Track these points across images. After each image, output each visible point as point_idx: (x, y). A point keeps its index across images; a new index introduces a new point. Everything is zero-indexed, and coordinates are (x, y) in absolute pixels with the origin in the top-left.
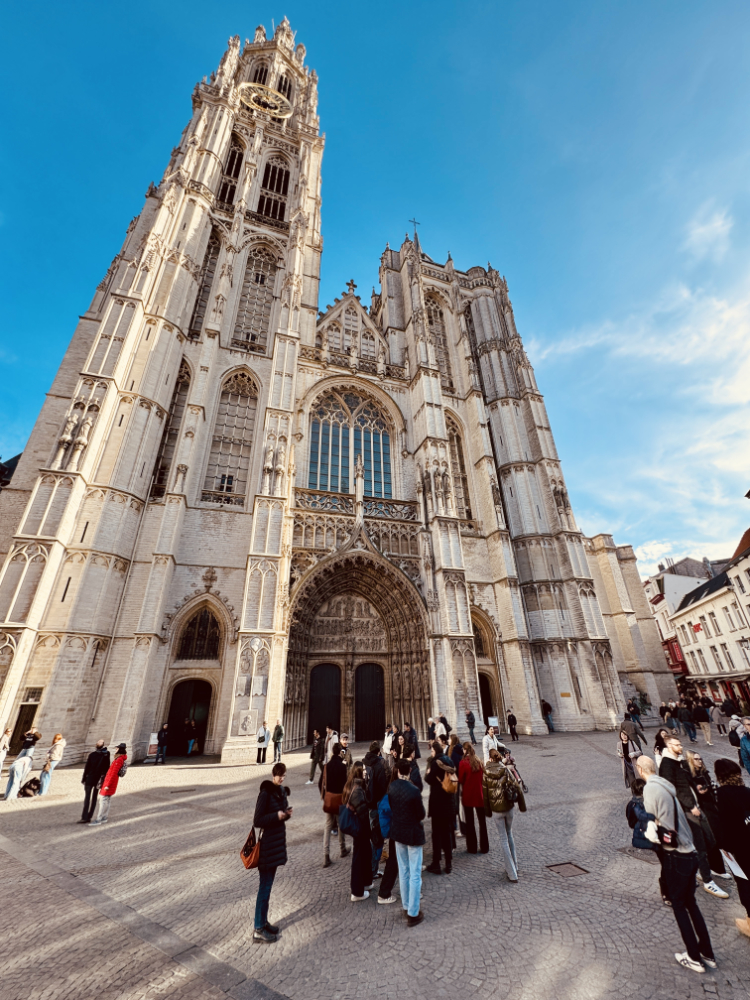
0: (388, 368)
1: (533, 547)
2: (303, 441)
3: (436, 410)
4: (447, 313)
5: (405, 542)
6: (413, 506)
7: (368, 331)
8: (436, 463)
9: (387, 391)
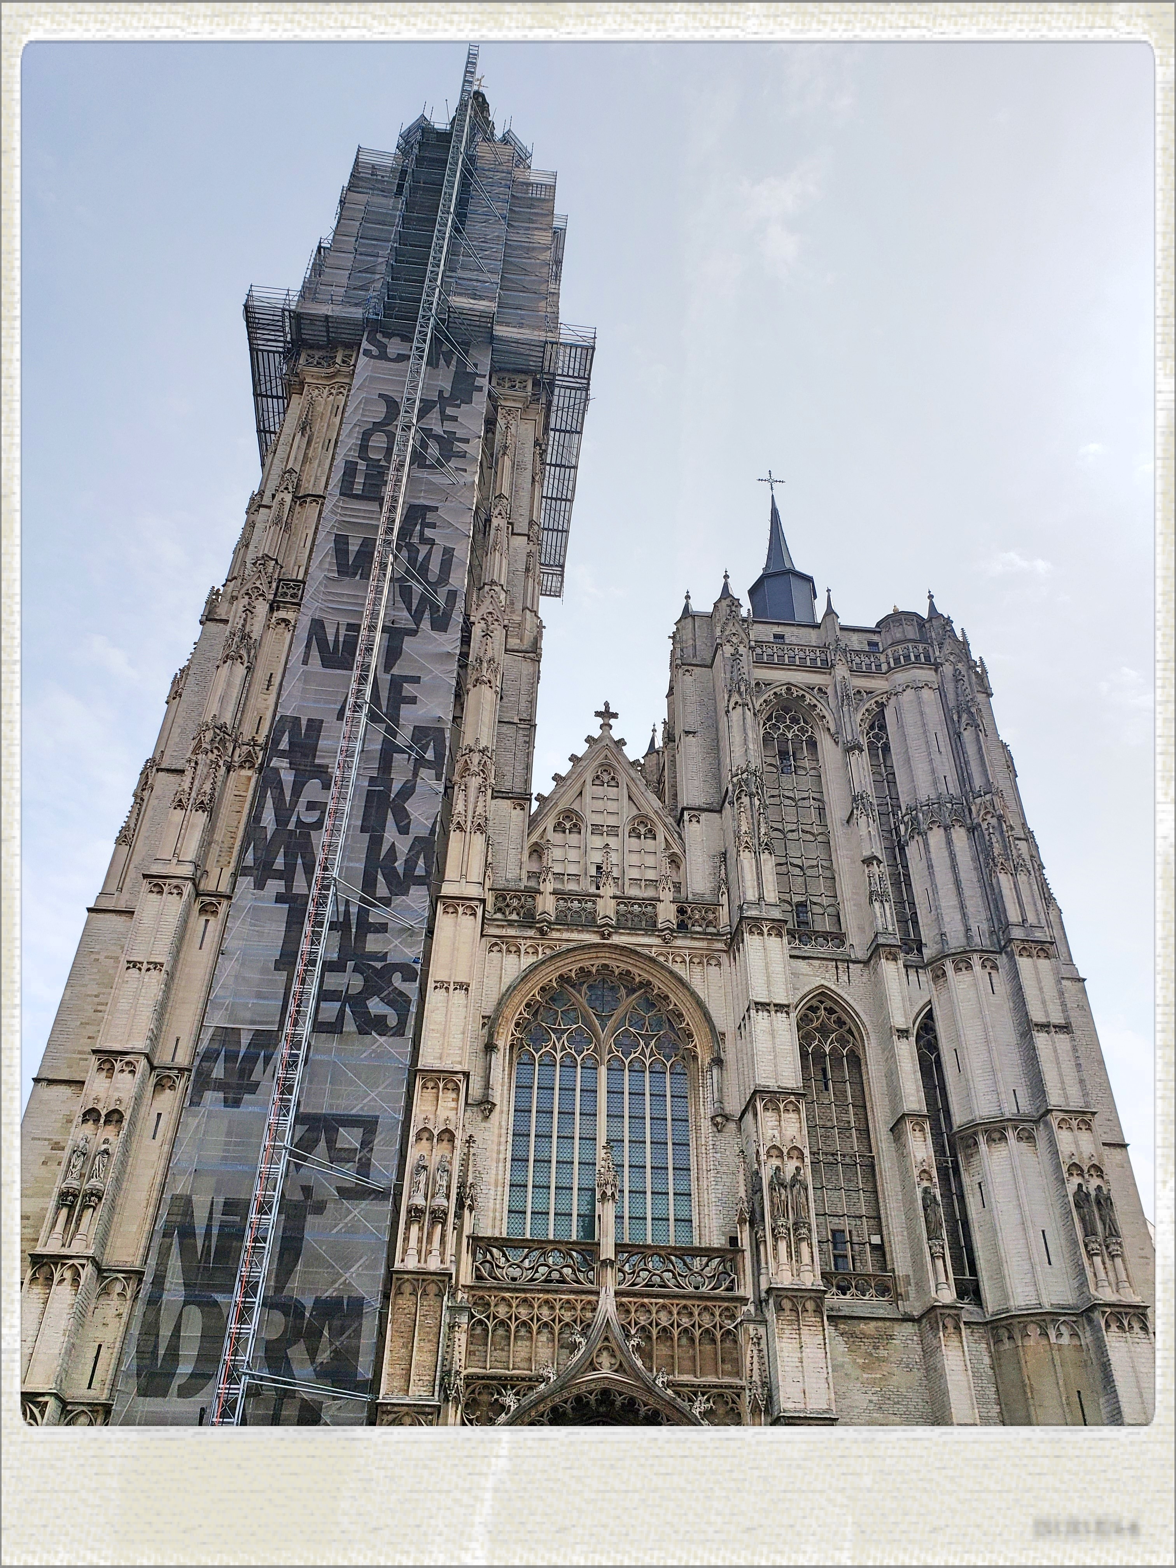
0: (681, 911)
1: (1031, 1342)
2: (495, 1115)
3: (782, 1016)
4: (825, 744)
5: (708, 1348)
6: (730, 1256)
7: (643, 819)
8: (774, 1152)
9: (678, 968)
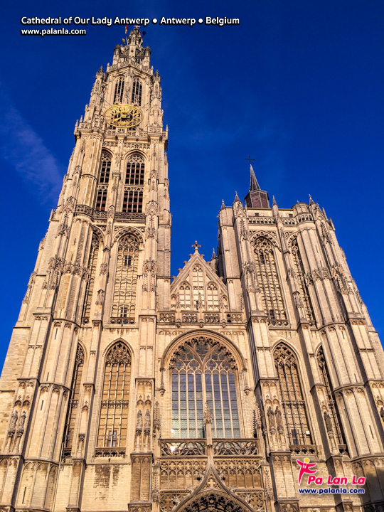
0: (228, 316)
2: (165, 394)
3: (267, 351)
4: (276, 252)
5: (249, 476)
6: (254, 441)
7: (212, 283)
8: (268, 401)
9: (228, 337)
